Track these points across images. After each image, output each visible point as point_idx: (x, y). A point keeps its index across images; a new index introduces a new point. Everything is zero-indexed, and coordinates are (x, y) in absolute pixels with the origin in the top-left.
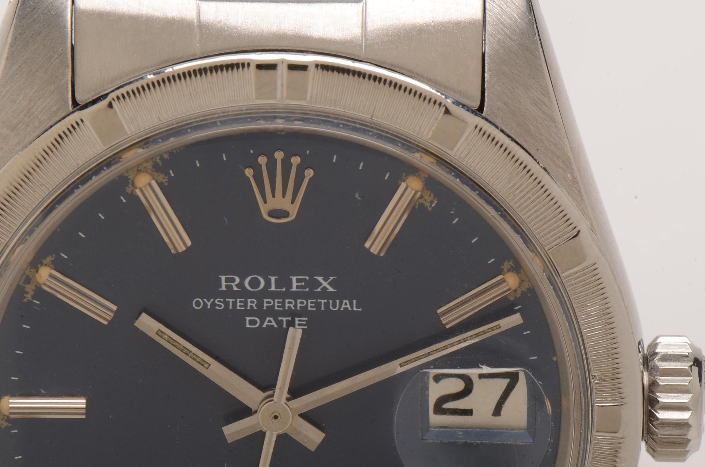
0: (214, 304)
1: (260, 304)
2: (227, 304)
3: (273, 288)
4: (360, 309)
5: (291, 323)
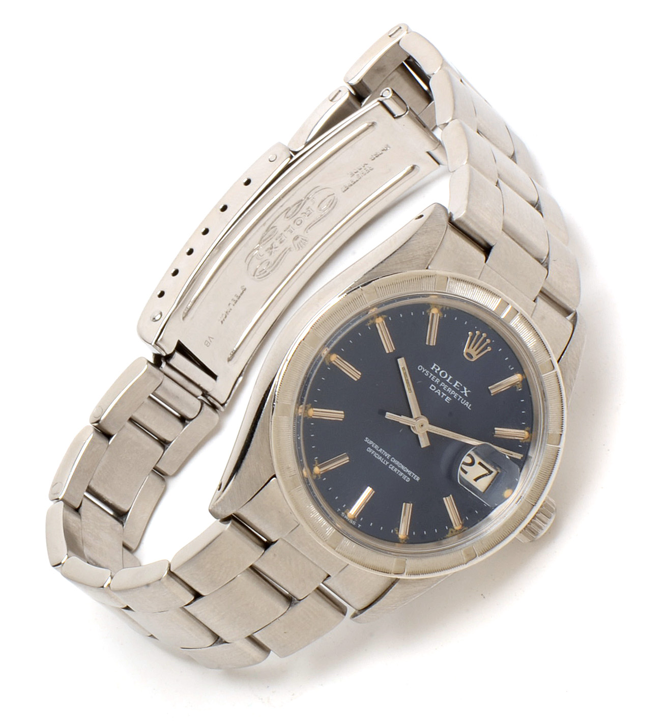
4: (470, 409)
5: (445, 397)
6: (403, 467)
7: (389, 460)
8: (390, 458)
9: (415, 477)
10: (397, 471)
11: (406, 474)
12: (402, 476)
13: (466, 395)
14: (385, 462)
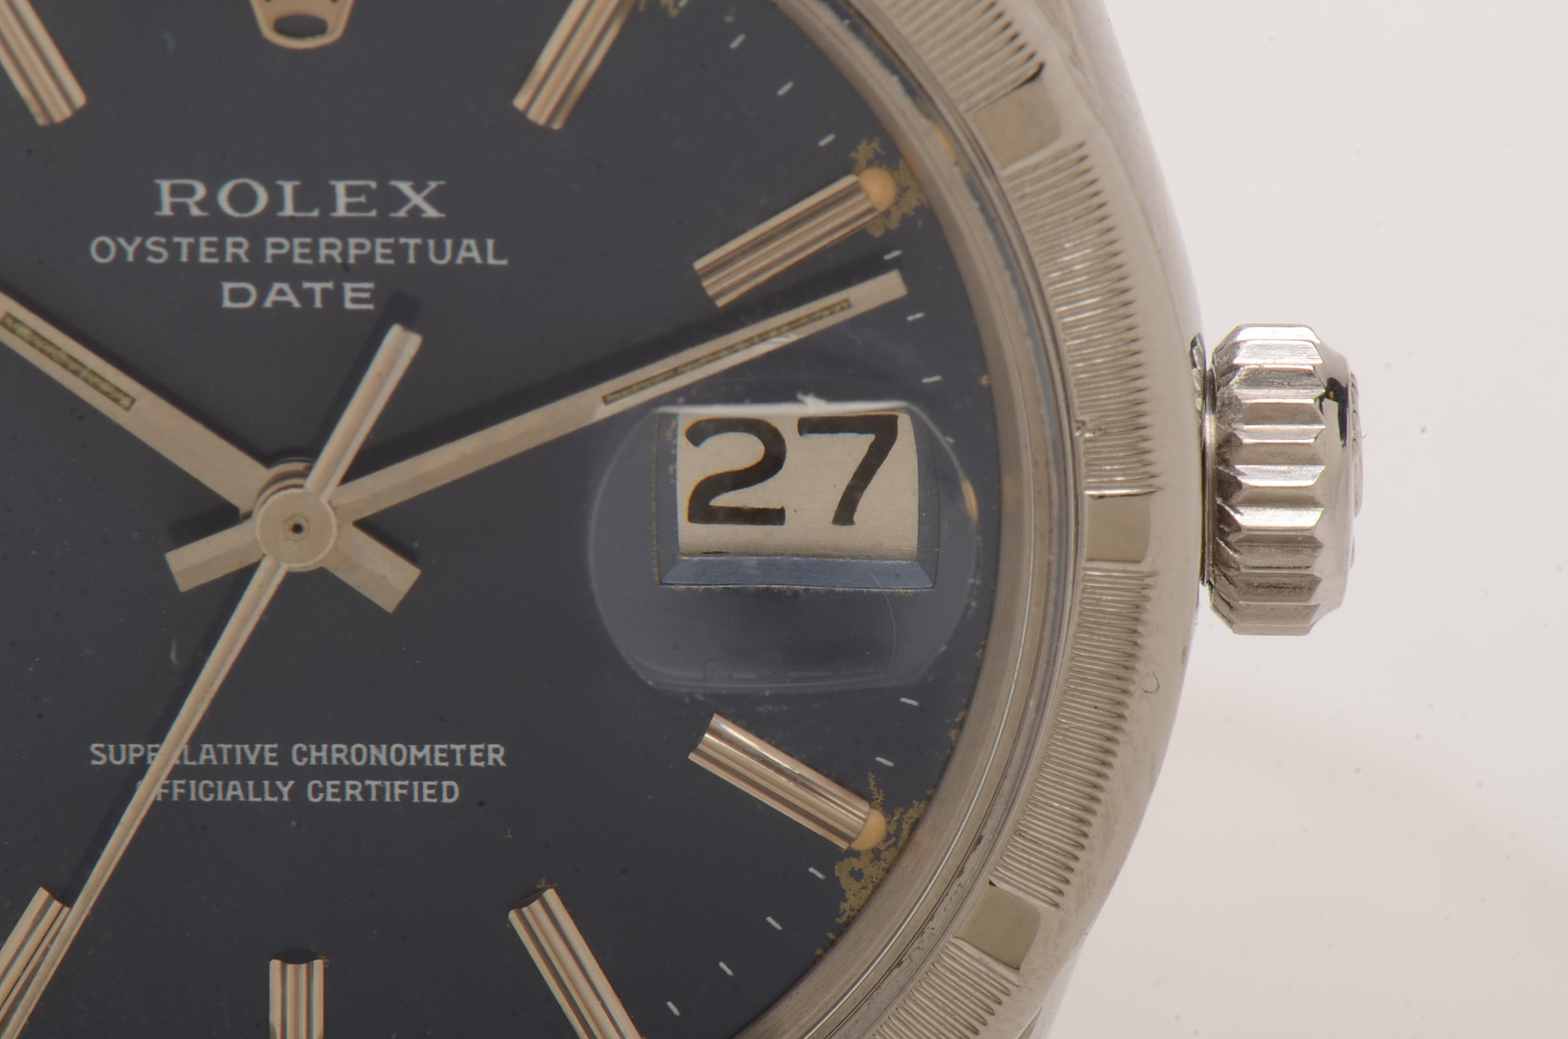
0: (142, 251)
1: (257, 250)
2: (174, 249)
3: (288, 210)
4: (504, 262)
5: (335, 297)
6: (379, 754)
7: (285, 770)
8: (284, 755)
9: (473, 755)
10: (366, 791)
11: (420, 772)
12: (407, 799)
13: (431, 212)
14: (275, 791)
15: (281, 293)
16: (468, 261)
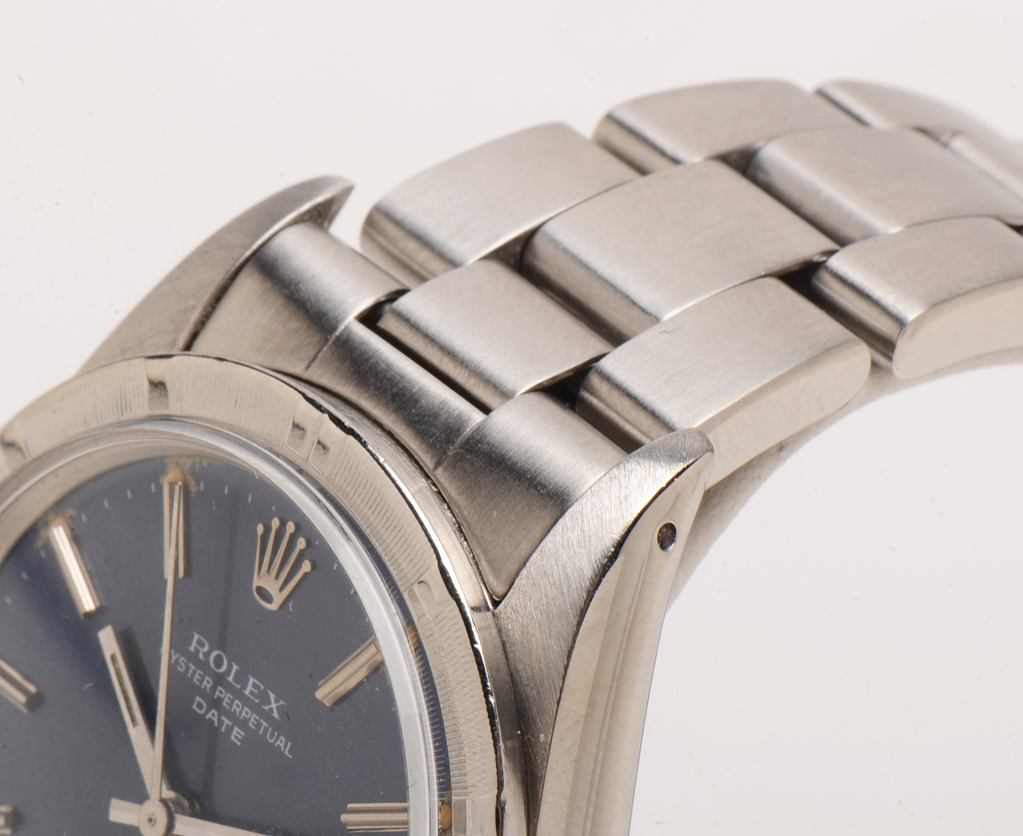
2: (188, 668)
3: (230, 679)
4: (290, 756)
5: (229, 730)
15: (213, 715)
16: (279, 746)
